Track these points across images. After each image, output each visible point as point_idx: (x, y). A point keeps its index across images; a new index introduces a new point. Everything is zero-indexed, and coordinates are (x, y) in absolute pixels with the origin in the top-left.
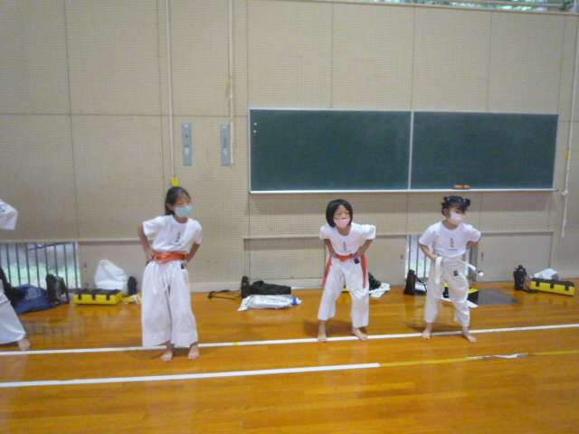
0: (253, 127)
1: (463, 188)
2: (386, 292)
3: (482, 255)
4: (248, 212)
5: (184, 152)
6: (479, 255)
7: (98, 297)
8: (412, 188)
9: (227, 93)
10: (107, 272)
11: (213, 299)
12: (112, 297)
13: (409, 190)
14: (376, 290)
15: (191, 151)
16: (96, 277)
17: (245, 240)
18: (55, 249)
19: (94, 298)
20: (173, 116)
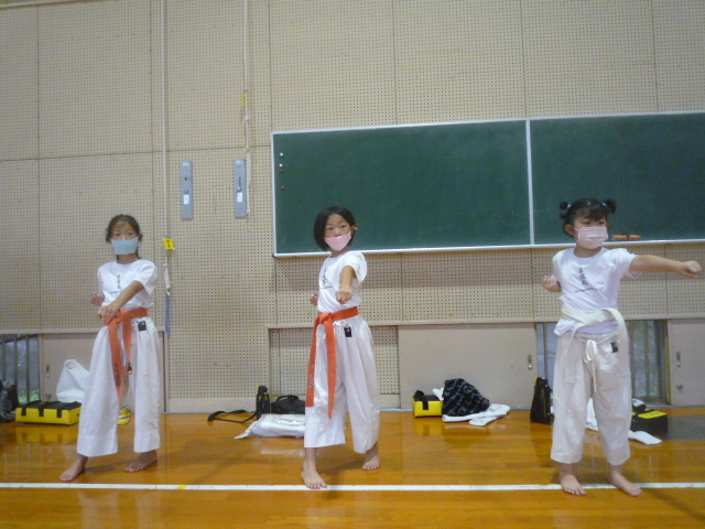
0: (278, 159)
1: (628, 239)
2: (500, 418)
3: (678, 357)
4: (275, 287)
5: (182, 201)
6: (672, 356)
7: (47, 411)
8: (536, 242)
9: (243, 114)
10: (72, 378)
11: (215, 422)
12: (65, 413)
13: (532, 245)
14: (481, 414)
15: (192, 200)
16: (59, 385)
17: (271, 330)
18: (16, 346)
19: (41, 414)
20: (168, 151)
